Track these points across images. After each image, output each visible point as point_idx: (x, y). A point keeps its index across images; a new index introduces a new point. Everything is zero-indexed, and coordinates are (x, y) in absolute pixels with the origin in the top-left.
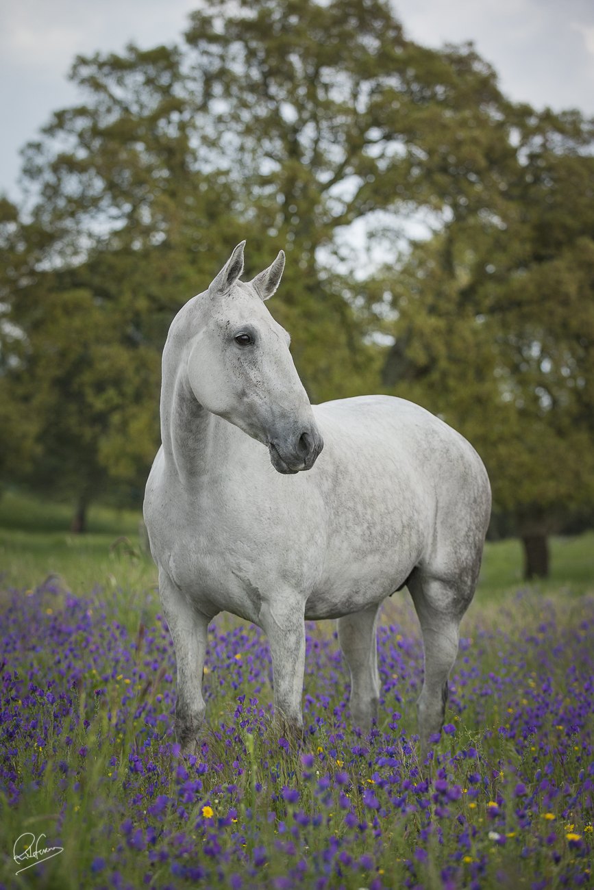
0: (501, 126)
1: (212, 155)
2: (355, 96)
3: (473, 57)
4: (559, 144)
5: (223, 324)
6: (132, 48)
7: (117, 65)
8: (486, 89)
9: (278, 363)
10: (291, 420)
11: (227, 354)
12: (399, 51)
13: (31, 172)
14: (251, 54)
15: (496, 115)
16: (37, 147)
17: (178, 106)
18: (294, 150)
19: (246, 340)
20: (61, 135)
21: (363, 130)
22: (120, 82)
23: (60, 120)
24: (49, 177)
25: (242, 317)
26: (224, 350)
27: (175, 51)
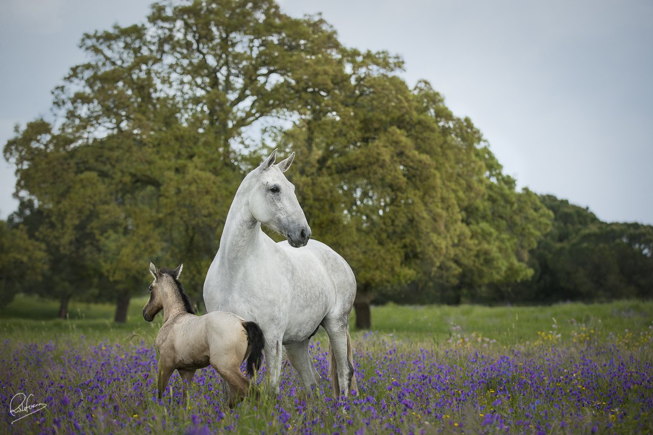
0: (340, 62)
1: (165, 87)
2: (251, 48)
3: (322, 21)
4: (375, 71)
5: (265, 183)
6: (116, 27)
7: (108, 38)
8: (331, 41)
9: (290, 199)
10: (297, 224)
11: (268, 196)
12: (277, 21)
13: (58, 104)
14: (187, 26)
15: (335, 55)
16: (62, 88)
17: (145, 60)
18: (215, 83)
19: (275, 190)
20: (76, 80)
21: (256, 68)
22: (109, 47)
23: (75, 72)
24: (69, 106)
25: (273, 180)
26: (266, 195)
27: (144, 28)
